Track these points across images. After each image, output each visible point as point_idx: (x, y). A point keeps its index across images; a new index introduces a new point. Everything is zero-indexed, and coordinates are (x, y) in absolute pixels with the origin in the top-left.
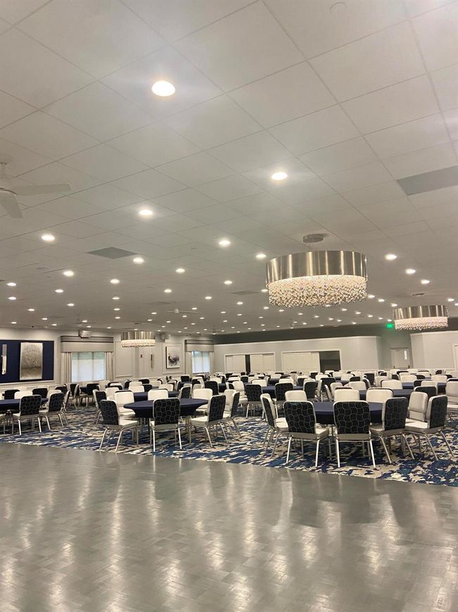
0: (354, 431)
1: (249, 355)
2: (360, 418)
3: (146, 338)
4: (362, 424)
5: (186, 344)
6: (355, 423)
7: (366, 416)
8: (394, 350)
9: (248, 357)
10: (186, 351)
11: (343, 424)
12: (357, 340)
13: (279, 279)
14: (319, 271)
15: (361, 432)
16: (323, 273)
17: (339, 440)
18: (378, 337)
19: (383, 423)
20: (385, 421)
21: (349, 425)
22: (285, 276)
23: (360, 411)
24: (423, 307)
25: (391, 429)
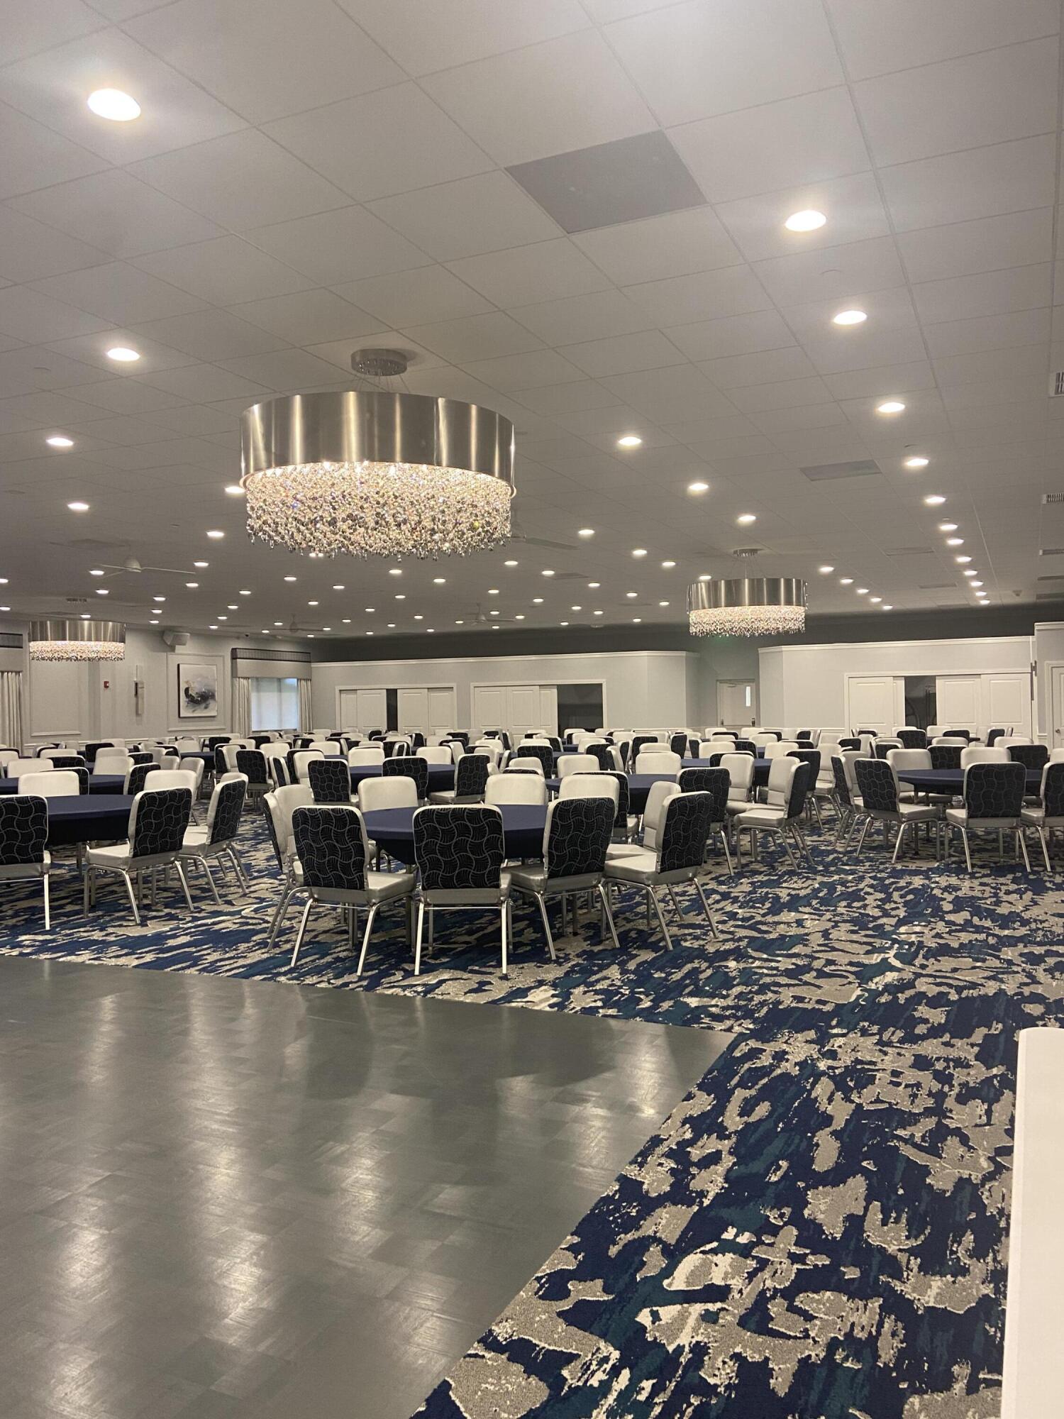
0: (462, 882)
1: (395, 691)
2: (476, 849)
3: (97, 639)
4: (482, 864)
5: (234, 657)
6: (466, 862)
7: (492, 844)
8: (725, 686)
9: (392, 695)
10: (234, 674)
11: (435, 864)
12: (642, 659)
13: (269, 466)
14: (376, 450)
15: (479, 884)
16: (387, 457)
17: (427, 905)
18: (691, 654)
19: (545, 860)
20: (550, 853)
21: (451, 866)
22: (281, 457)
23: (480, 832)
24: (752, 582)
25: (567, 873)
